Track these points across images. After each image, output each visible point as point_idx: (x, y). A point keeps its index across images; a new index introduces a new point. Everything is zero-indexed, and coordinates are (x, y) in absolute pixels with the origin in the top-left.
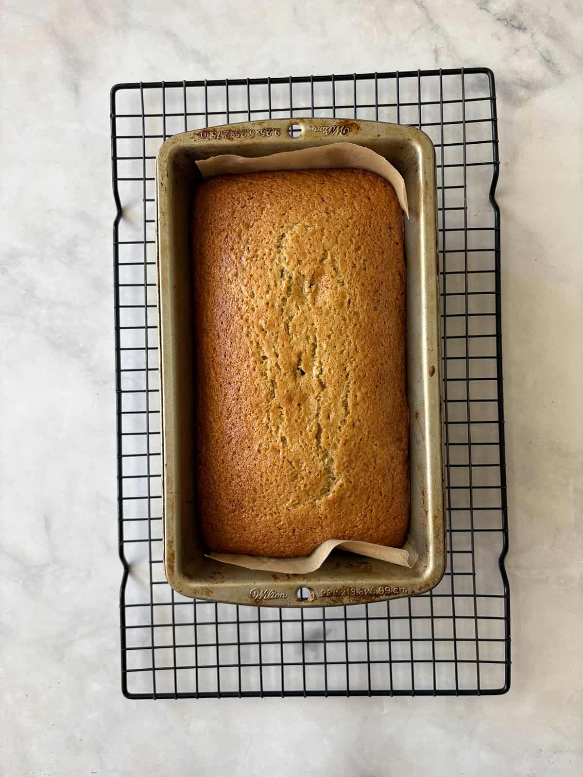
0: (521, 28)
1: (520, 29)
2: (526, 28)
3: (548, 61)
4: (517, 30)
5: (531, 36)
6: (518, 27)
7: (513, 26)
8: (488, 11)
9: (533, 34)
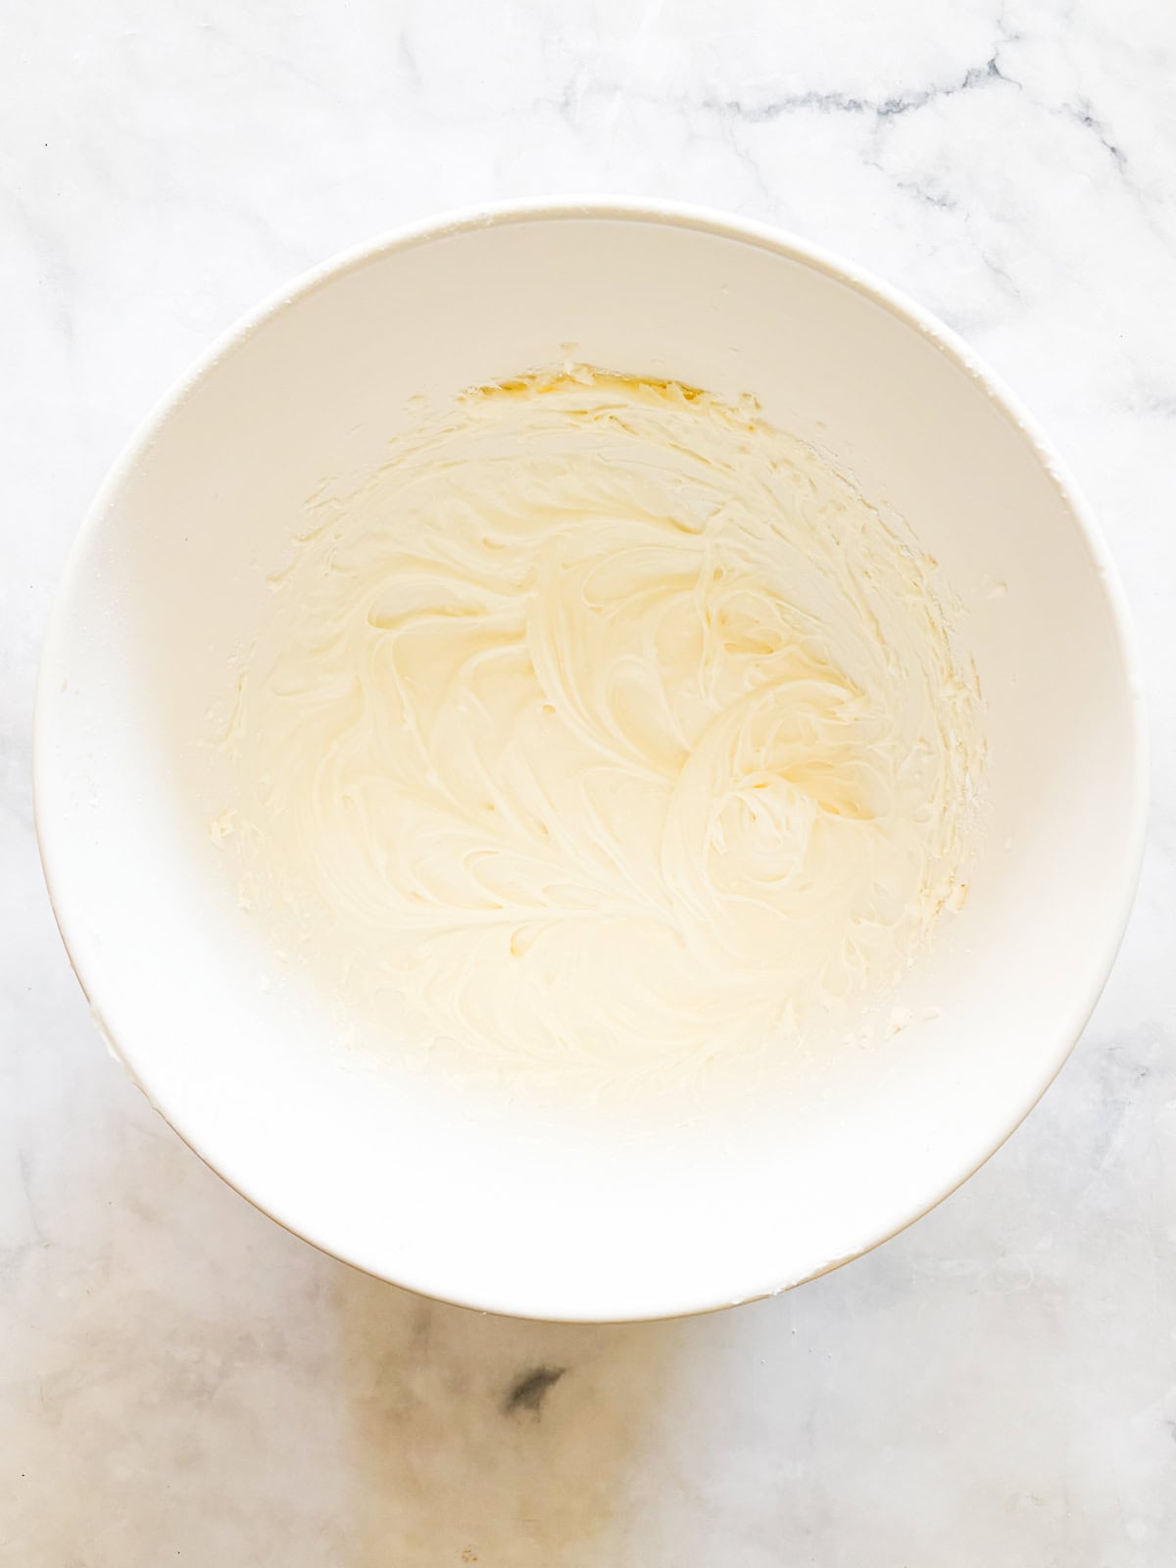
0: (942, 203)
1: (944, 205)
2: (954, 204)
3: (998, 271)
4: (937, 207)
5: (966, 220)
6: (939, 201)
7: (928, 198)
8: (881, 169)
9: (968, 215)
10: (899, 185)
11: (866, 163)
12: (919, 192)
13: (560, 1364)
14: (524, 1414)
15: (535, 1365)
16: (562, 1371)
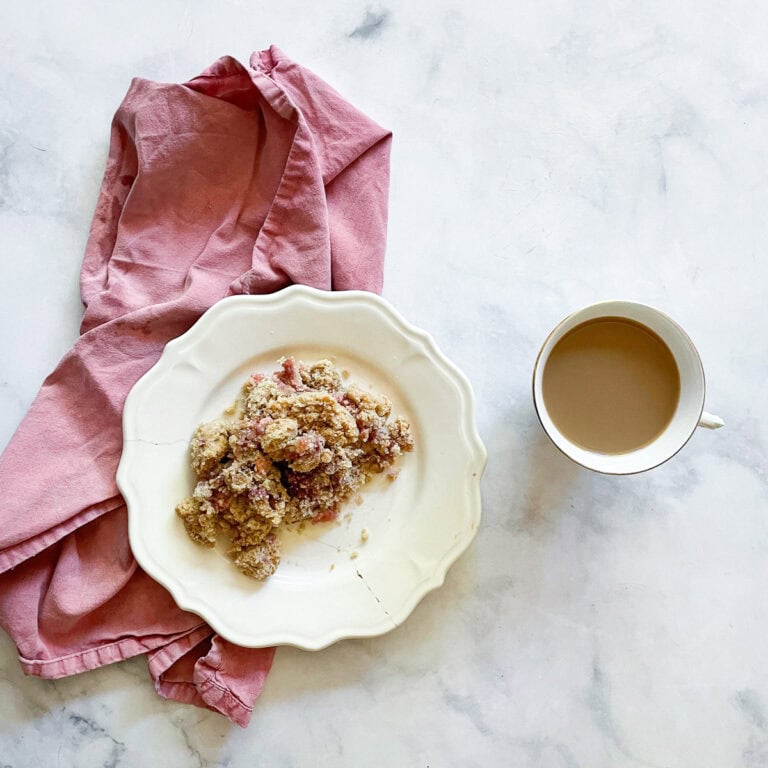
10: (103, 730)
11: (123, 744)
12: (92, 726)
13: (351, 39)
14: (376, 10)
15: (368, 41)
16: (353, 35)
